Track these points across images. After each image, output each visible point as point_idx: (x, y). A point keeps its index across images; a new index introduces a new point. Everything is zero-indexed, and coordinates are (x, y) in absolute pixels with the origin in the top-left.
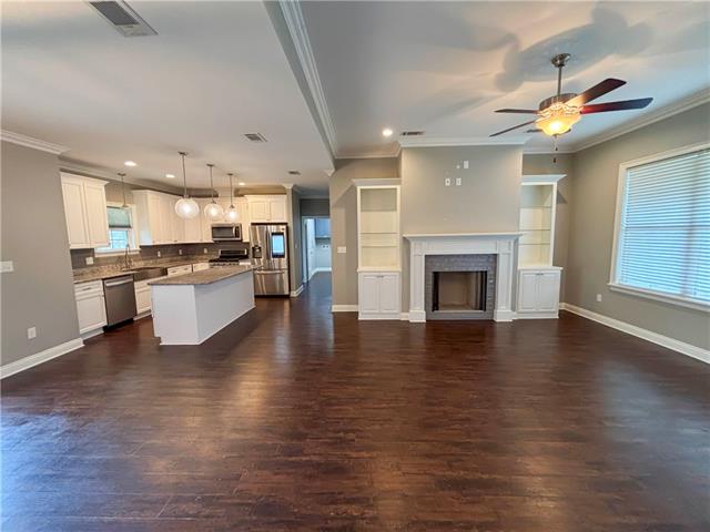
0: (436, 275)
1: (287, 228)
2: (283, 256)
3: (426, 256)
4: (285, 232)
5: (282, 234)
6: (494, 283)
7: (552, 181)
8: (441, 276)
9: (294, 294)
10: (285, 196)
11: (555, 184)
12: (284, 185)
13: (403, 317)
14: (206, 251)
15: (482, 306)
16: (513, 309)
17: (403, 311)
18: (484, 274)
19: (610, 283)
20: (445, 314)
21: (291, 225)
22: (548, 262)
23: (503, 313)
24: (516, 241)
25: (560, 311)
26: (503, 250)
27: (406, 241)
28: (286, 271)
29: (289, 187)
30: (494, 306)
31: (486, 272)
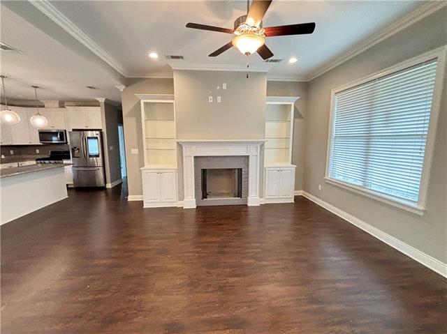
0: (204, 171)
1: (101, 134)
2: (98, 156)
3: (195, 157)
4: (98, 136)
5: (97, 138)
6: (248, 178)
7: (291, 101)
8: (207, 171)
9: (109, 186)
10: (99, 108)
11: (293, 104)
12: (97, 99)
13: (179, 204)
14: (38, 151)
15: (239, 195)
16: (261, 196)
17: (179, 200)
18: (240, 170)
19: (326, 178)
20: (212, 201)
21: (104, 131)
22: (288, 161)
23: (253, 200)
24: (262, 145)
25: (295, 196)
26: (253, 153)
27: (179, 145)
28: (101, 169)
29: (102, 100)
30: (247, 194)
31: (241, 169)
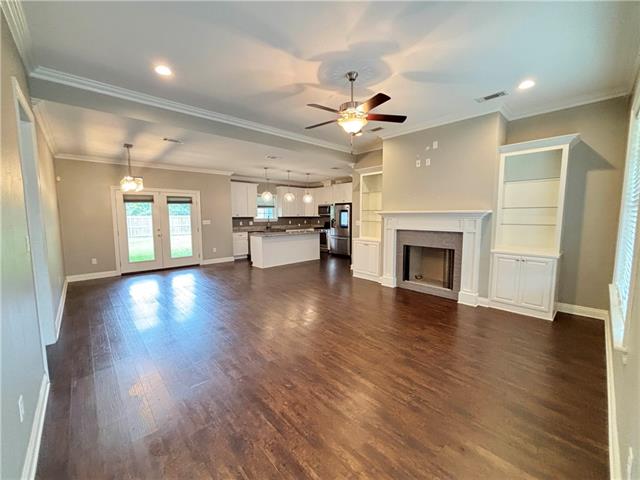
0: (407, 248)
1: (351, 206)
2: (347, 227)
3: (397, 230)
4: (349, 209)
6: (461, 263)
7: (562, 143)
8: (411, 249)
11: (566, 149)
16: (482, 295)
17: (379, 275)
20: (413, 285)
23: (468, 295)
24: (487, 219)
25: (556, 313)
26: (468, 229)
28: (349, 239)
30: (459, 287)
31: (453, 251)
